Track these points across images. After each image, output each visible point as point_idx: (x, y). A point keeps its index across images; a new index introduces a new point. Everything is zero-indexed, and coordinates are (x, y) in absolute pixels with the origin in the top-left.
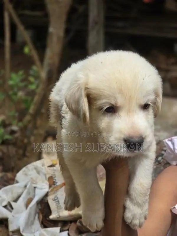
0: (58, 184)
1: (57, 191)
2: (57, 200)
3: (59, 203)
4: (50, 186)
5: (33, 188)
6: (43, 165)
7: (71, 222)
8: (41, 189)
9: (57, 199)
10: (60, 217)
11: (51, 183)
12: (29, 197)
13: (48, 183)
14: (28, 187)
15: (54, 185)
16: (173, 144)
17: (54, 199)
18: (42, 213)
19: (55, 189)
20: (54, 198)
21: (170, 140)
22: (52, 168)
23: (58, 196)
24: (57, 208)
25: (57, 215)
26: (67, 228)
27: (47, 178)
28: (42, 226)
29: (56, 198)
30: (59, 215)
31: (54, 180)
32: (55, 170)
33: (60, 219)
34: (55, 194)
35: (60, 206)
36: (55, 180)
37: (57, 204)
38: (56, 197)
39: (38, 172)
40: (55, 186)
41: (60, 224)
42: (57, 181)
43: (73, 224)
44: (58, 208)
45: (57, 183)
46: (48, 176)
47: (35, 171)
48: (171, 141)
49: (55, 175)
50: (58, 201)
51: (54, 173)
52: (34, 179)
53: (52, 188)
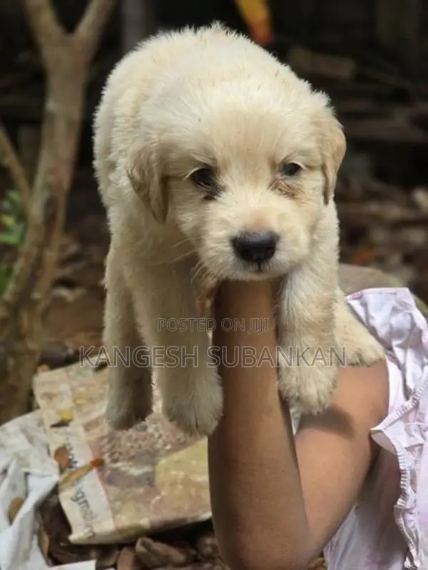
0: (78, 465)
1: (78, 480)
2: (81, 500)
3: (88, 506)
4: (62, 471)
5: (23, 475)
6: (41, 423)
7: (120, 546)
8: (43, 476)
9: (83, 496)
10: (94, 535)
11: (64, 464)
12: (13, 496)
13: (56, 463)
14: (10, 472)
15: (70, 467)
16: (365, 305)
17: (74, 498)
18: (49, 533)
19: (74, 477)
20: (76, 496)
21: (357, 297)
22: (62, 430)
23: (84, 490)
24: (84, 517)
25: (86, 531)
26: (111, 562)
27: (53, 453)
28: (50, 562)
29: (80, 495)
30: (91, 531)
31: (71, 457)
32: (69, 434)
33: (93, 542)
34: (78, 487)
35: (91, 512)
36: (72, 455)
37: (83, 507)
38: (79, 491)
39: (31, 440)
40: (73, 470)
41: (93, 553)
42: (76, 459)
43: (125, 551)
44: (88, 517)
45: (76, 462)
46: (53, 448)
47: (22, 437)
48: (360, 298)
49: (69, 444)
50: (86, 501)
51: (68, 439)
52: (22, 455)
53: (65, 475)
